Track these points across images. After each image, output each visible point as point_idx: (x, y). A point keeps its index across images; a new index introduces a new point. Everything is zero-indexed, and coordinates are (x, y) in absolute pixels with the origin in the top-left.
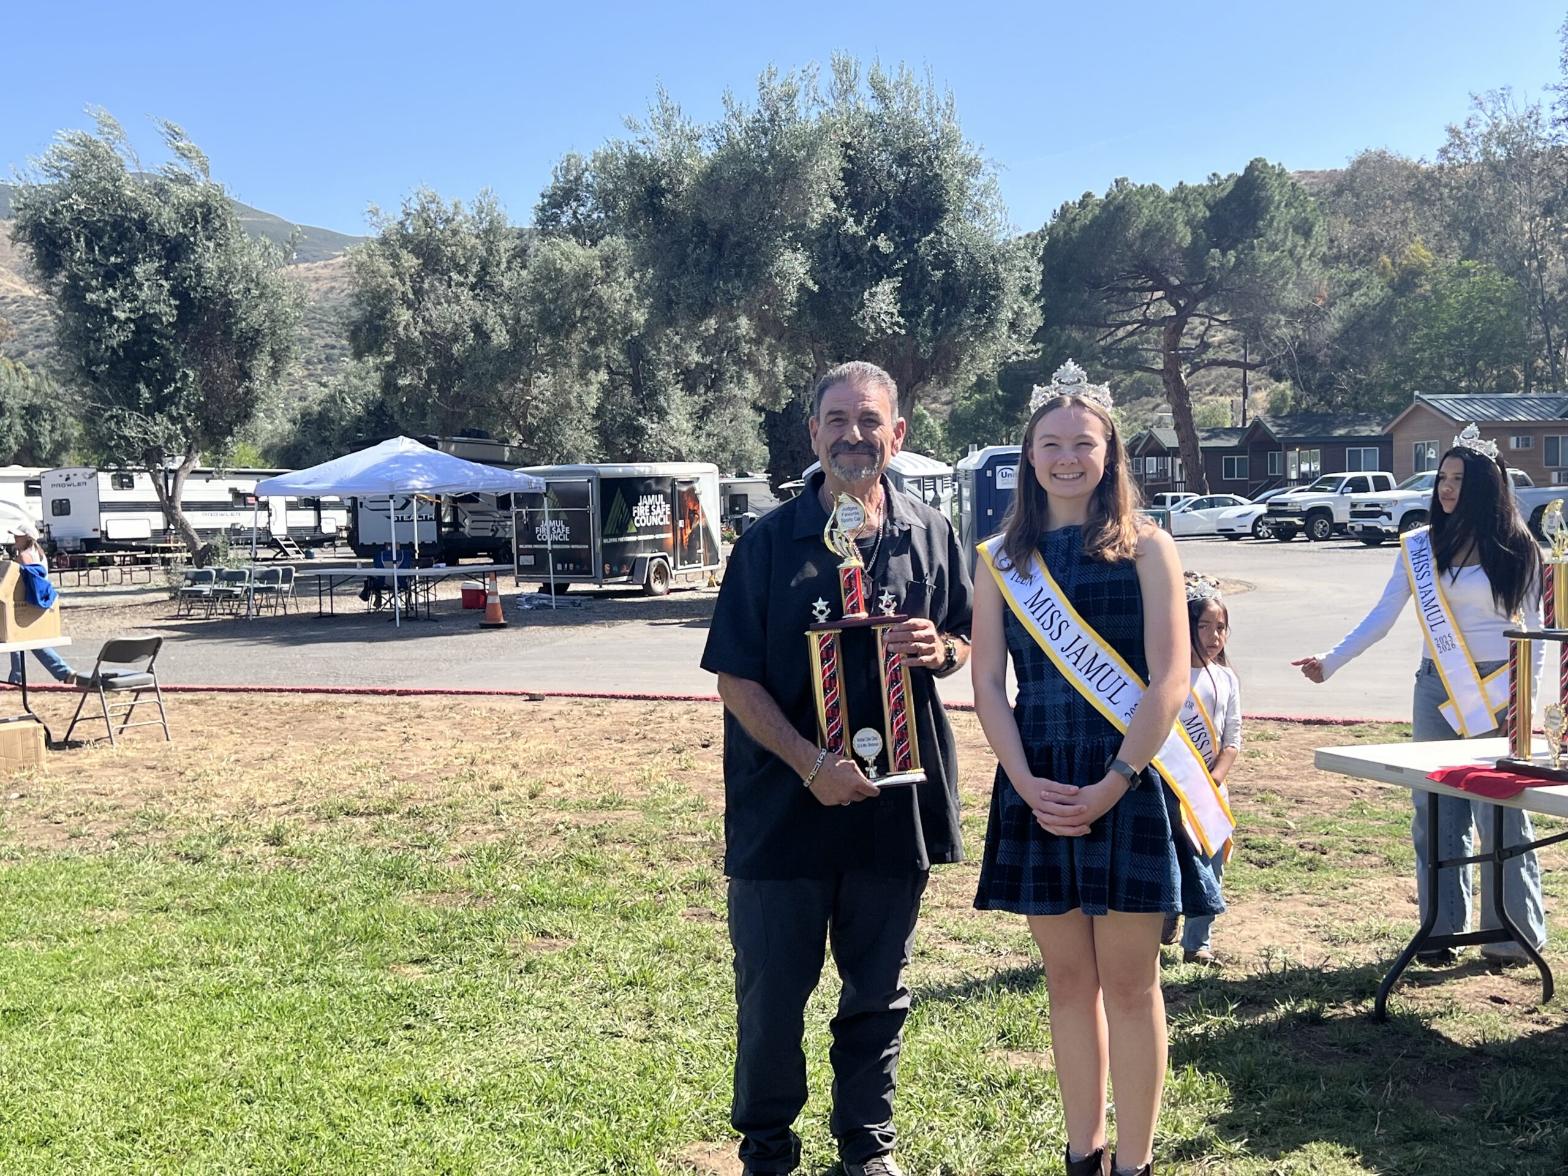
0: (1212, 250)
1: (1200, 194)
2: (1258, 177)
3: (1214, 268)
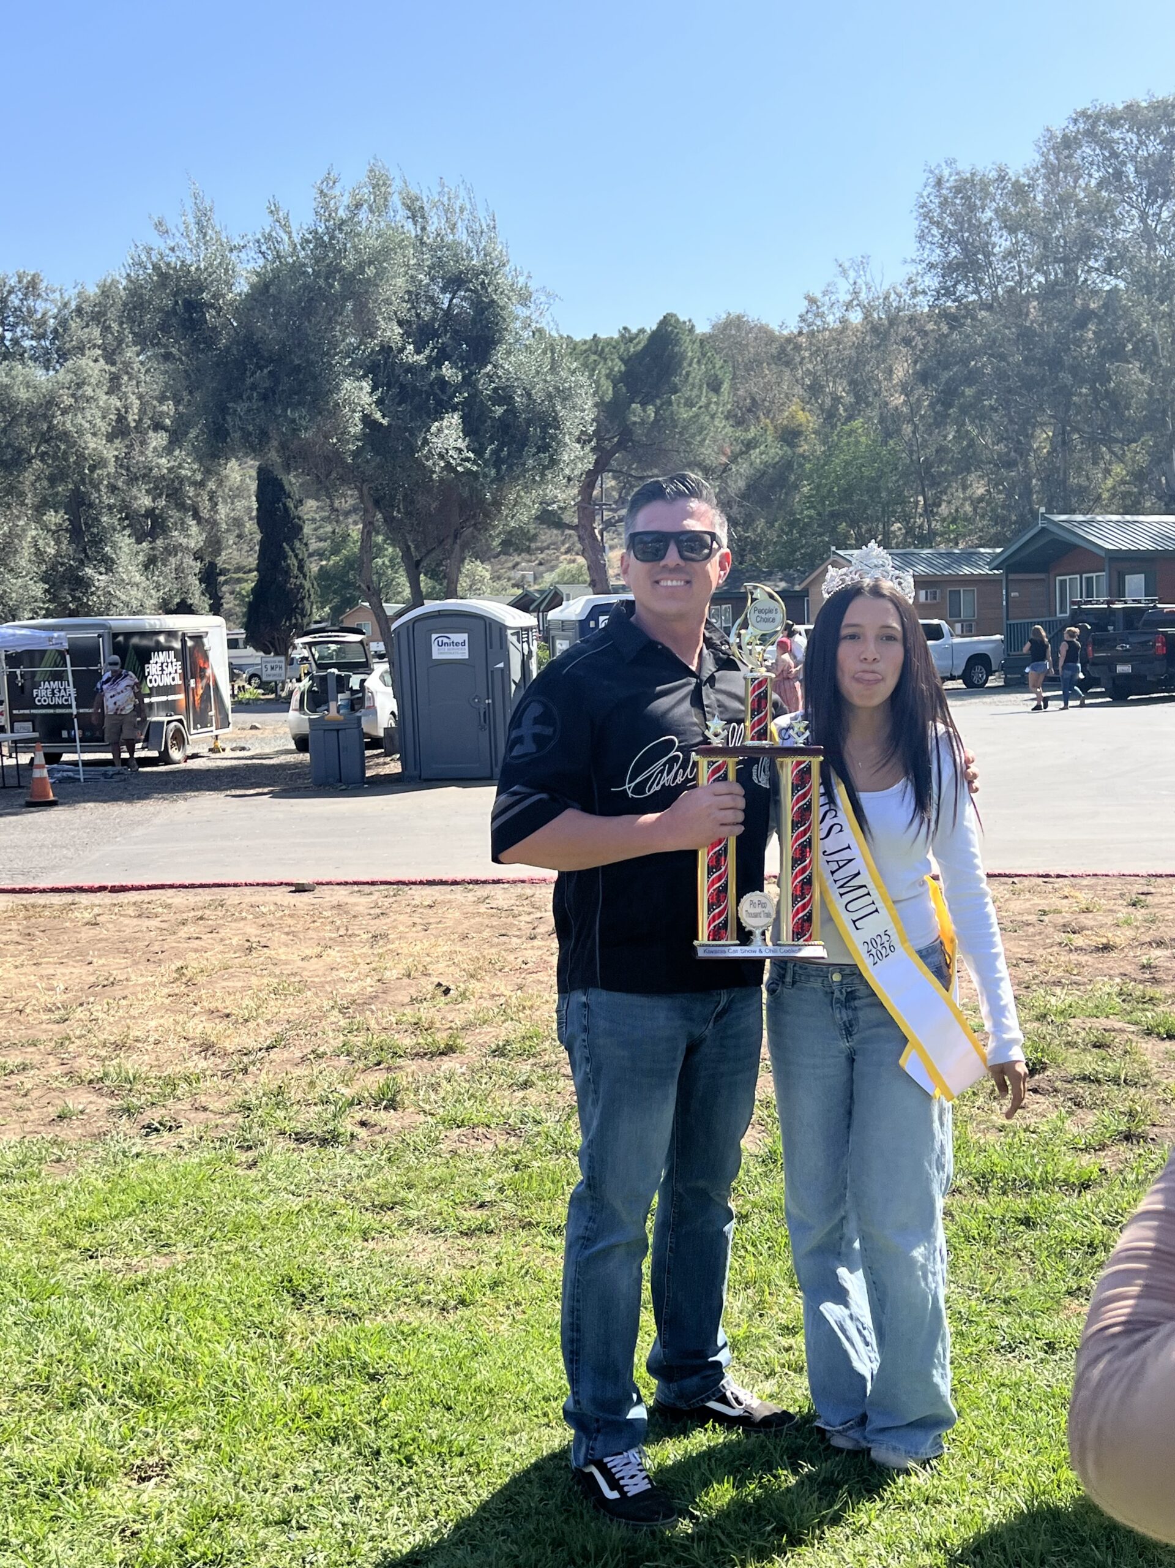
0: (633, 405)
1: (614, 348)
2: (672, 331)
3: (635, 423)
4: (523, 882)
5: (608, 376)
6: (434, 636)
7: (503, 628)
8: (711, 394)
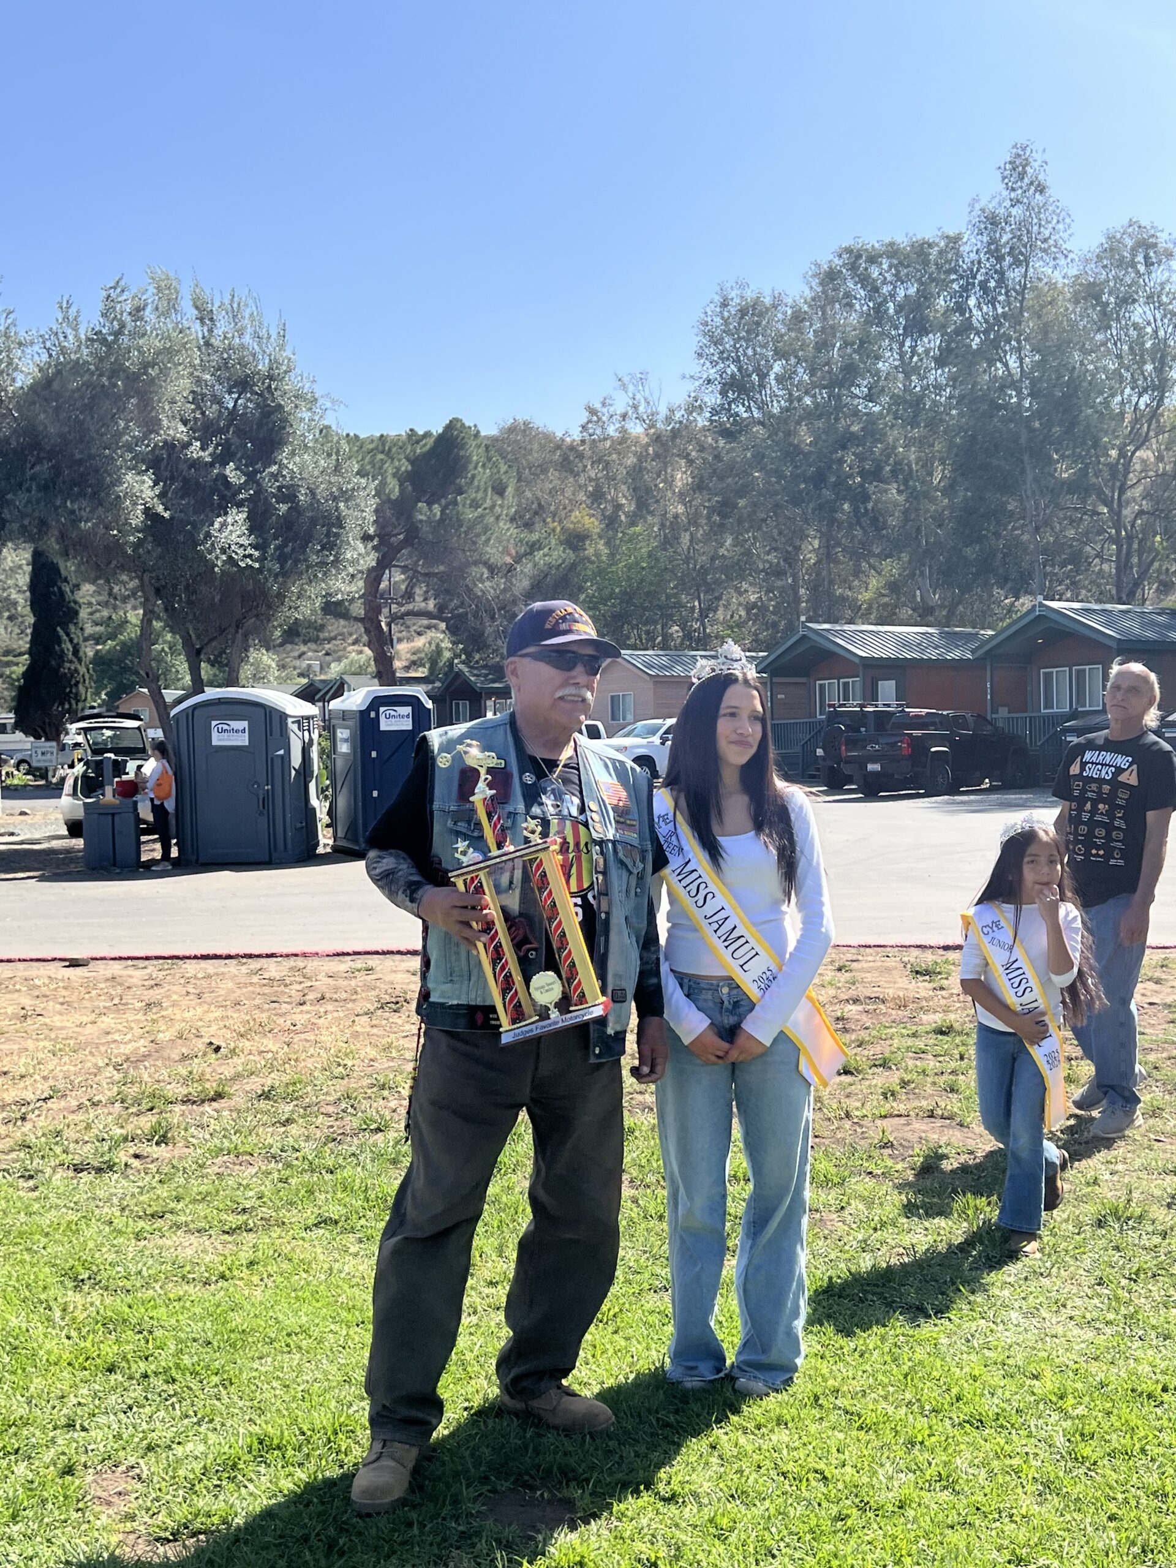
0: (420, 504)
1: (401, 447)
2: (457, 435)
3: (421, 521)
4: (296, 955)
5: (394, 475)
6: (214, 723)
7: (283, 716)
8: (496, 497)
